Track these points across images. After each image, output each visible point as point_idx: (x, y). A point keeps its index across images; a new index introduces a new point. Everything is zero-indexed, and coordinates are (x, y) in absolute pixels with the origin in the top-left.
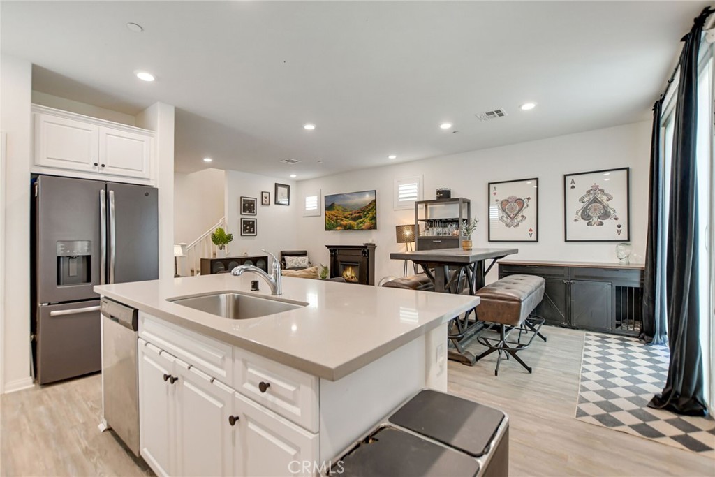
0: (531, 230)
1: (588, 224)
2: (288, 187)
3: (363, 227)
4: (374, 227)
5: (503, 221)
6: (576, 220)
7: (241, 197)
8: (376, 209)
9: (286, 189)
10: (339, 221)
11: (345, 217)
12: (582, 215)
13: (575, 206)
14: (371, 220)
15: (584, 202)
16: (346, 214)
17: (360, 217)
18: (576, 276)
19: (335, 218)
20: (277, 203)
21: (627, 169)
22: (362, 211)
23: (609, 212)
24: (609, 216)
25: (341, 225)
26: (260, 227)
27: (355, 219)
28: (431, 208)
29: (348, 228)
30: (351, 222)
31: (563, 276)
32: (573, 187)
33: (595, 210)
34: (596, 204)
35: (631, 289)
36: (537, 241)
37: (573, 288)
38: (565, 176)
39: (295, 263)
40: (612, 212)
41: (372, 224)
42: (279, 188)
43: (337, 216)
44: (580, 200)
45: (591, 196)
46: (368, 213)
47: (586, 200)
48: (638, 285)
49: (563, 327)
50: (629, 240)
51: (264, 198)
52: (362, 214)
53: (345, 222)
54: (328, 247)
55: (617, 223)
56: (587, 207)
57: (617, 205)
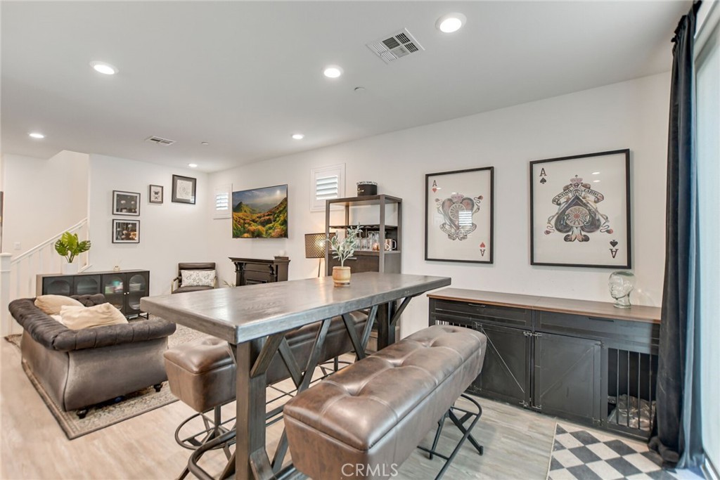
0: (483, 245)
1: (566, 239)
2: (194, 180)
3: (273, 234)
4: (284, 235)
5: (445, 231)
6: (548, 232)
7: (114, 191)
8: (287, 211)
9: (190, 184)
10: (246, 225)
11: (254, 221)
12: (556, 224)
13: (547, 211)
14: (282, 225)
15: (559, 204)
16: (255, 216)
17: (269, 221)
18: (543, 326)
19: (242, 221)
20: (174, 200)
21: (627, 152)
22: (271, 213)
23: (599, 220)
24: (598, 227)
25: (248, 232)
26: (145, 231)
27: (263, 224)
28: (354, 210)
29: (256, 235)
30: (260, 227)
31: (523, 323)
32: (543, 181)
33: (577, 216)
34: (577, 207)
35: (634, 355)
36: (491, 262)
37: (540, 346)
38: (532, 163)
39: (194, 280)
40: (603, 221)
41: (282, 230)
42: (179, 182)
43: (244, 220)
44: (554, 201)
45: (570, 195)
46: (278, 216)
47: (563, 200)
48: (645, 350)
49: (521, 407)
50: (629, 266)
51: (153, 194)
52: (271, 217)
53: (254, 227)
54: (233, 259)
55: (610, 238)
56: (564, 212)
57: (611, 209)
